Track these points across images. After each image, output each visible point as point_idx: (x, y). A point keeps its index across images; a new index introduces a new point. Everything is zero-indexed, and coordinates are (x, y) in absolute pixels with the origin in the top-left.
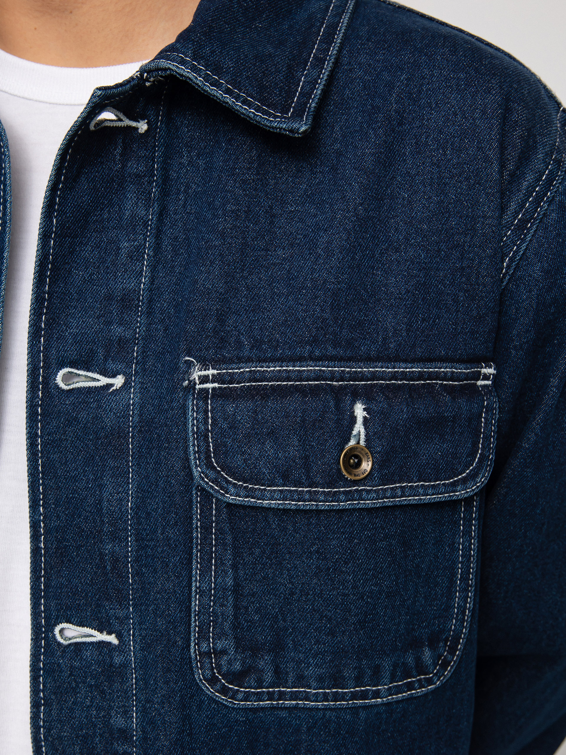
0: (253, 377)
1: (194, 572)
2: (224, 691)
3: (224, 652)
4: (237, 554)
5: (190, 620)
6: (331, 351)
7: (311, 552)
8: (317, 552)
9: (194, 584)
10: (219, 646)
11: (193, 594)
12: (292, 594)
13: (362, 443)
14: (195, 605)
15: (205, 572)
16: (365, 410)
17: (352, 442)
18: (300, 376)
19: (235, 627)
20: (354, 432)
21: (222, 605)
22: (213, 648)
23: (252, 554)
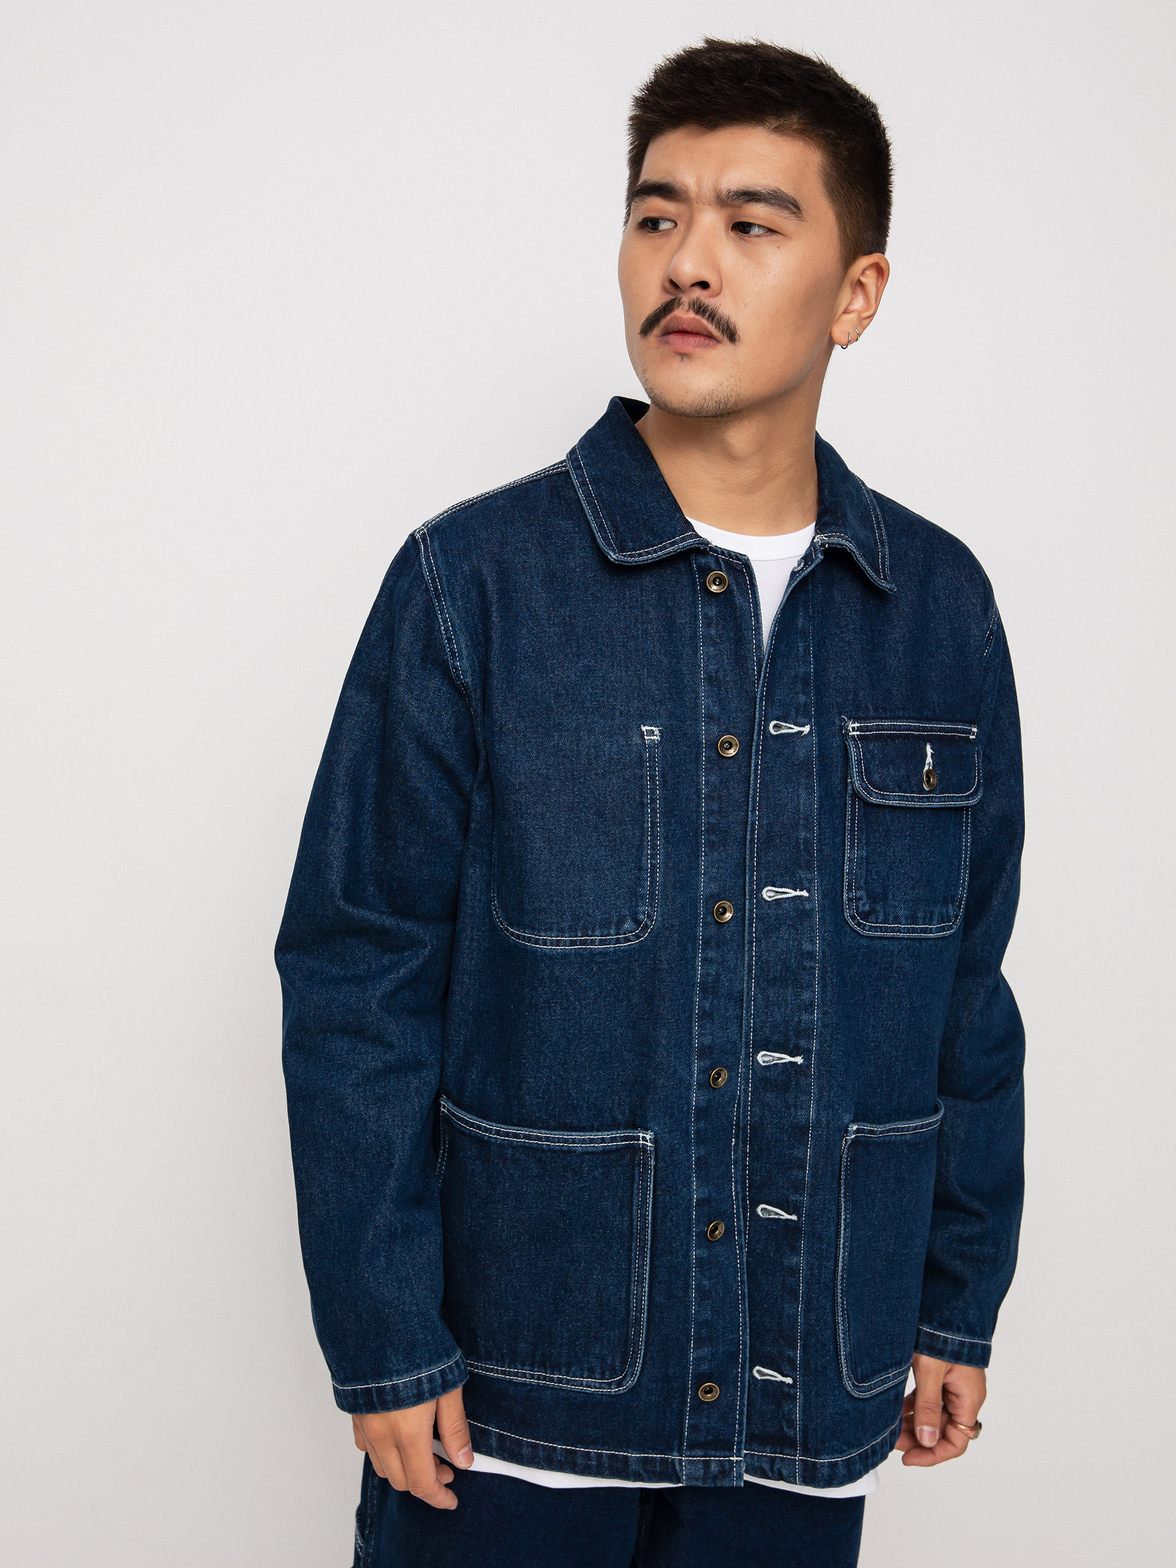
0: (878, 728)
1: (846, 848)
2: (859, 924)
3: (860, 899)
4: (867, 837)
5: (843, 878)
6: (912, 714)
7: (906, 836)
8: (909, 835)
9: (846, 855)
10: (859, 894)
11: (846, 861)
12: (894, 863)
13: (931, 768)
14: (846, 869)
15: (852, 847)
16: (931, 748)
17: (926, 768)
18: (900, 728)
19: (866, 883)
20: (927, 762)
21: (860, 869)
22: (855, 896)
23: (874, 836)
